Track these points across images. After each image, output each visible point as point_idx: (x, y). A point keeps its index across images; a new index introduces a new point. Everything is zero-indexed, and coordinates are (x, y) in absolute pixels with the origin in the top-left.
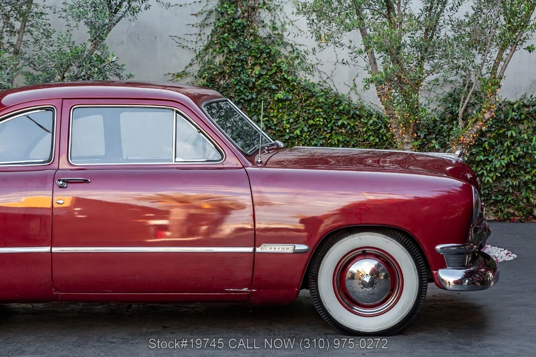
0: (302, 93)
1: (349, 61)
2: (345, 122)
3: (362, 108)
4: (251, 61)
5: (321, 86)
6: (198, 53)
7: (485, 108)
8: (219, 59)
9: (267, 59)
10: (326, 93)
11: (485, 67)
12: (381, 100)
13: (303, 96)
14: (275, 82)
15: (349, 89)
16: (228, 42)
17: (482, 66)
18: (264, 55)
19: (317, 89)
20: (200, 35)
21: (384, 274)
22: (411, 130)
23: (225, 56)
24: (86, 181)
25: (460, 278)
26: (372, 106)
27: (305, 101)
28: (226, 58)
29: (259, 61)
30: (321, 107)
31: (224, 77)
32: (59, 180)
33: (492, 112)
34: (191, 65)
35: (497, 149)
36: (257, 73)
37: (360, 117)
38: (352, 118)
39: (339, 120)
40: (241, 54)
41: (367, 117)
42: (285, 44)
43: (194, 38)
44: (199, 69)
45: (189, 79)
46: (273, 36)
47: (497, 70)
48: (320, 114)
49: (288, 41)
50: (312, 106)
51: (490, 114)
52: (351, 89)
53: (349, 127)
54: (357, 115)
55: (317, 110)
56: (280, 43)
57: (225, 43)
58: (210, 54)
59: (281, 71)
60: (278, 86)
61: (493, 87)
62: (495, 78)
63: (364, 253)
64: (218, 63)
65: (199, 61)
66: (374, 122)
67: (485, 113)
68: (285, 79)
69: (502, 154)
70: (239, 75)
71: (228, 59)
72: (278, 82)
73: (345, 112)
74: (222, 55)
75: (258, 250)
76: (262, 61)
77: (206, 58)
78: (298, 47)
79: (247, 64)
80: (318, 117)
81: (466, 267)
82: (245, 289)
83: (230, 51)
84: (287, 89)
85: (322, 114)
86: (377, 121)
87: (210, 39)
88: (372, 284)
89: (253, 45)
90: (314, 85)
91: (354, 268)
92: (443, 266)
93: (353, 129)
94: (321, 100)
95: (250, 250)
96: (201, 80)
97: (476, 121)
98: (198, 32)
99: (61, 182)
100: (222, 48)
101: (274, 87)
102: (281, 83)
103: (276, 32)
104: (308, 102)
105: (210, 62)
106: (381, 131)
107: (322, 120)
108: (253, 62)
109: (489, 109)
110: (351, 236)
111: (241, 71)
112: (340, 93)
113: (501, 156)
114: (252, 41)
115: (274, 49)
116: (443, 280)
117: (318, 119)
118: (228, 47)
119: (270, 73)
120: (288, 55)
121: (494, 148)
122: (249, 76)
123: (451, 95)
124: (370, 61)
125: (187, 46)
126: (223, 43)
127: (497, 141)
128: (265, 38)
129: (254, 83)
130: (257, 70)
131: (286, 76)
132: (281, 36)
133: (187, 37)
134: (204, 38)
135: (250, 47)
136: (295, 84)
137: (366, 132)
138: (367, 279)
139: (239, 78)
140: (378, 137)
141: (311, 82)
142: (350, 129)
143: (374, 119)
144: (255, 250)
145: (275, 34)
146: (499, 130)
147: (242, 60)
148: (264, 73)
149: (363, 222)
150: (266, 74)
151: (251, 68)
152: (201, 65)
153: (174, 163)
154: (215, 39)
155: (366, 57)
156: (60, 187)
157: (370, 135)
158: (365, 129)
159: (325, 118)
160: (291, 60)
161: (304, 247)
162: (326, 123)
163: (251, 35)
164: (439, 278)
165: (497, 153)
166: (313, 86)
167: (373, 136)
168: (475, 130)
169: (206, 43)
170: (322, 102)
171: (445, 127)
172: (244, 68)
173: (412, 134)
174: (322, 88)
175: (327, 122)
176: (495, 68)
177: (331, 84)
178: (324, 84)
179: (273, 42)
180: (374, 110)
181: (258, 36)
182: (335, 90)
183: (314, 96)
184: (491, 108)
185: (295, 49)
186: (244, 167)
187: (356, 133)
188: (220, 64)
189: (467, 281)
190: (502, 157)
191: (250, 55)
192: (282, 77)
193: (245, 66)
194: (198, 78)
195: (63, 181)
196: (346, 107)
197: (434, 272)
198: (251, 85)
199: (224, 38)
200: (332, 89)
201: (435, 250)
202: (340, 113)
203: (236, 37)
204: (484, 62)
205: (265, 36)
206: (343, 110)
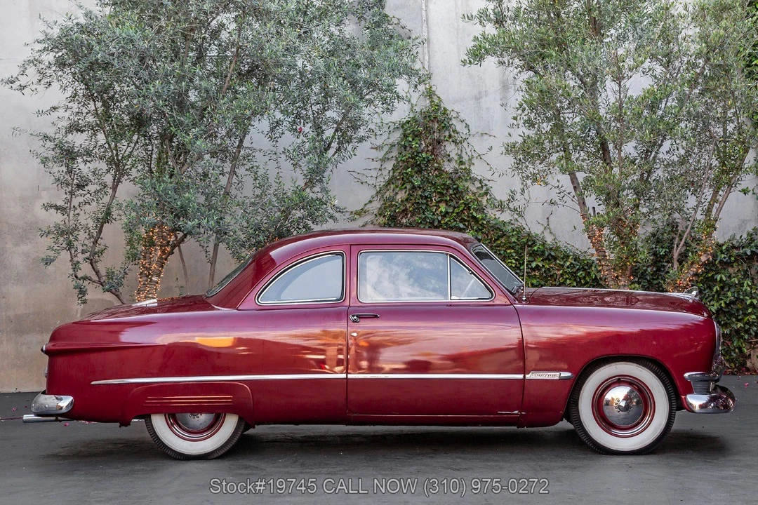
0: (492, 232)
1: (558, 202)
2: (539, 264)
3: (557, 249)
4: (435, 198)
5: (512, 224)
6: (378, 187)
7: (701, 251)
8: (401, 196)
9: (453, 196)
10: (519, 232)
11: (700, 208)
12: (592, 242)
13: (493, 235)
14: (462, 221)
15: (543, 228)
16: (413, 177)
17: (698, 208)
18: (451, 191)
19: (509, 228)
20: (380, 170)
21: (635, 401)
22: (628, 273)
23: (407, 193)
24: (376, 317)
25: (704, 402)
26: (568, 246)
27: (496, 240)
28: (408, 194)
29: (445, 198)
30: (513, 248)
31: (407, 214)
32: (353, 316)
33: (708, 254)
34: (370, 202)
35: (705, 294)
36: (444, 210)
37: (555, 258)
38: (546, 259)
39: (532, 262)
40: (425, 190)
41: (563, 259)
42: (473, 180)
43: (374, 174)
44: (379, 206)
45: (368, 218)
46: (460, 170)
47: (711, 211)
48: (512, 256)
49: (476, 176)
50: (503, 247)
51: (706, 257)
52: (545, 228)
53: (543, 270)
54: (552, 256)
55: (508, 251)
56: (468, 178)
57: (408, 179)
58: (391, 191)
59: (469, 208)
60: (464, 225)
61: (708, 230)
62: (710, 220)
63: (618, 381)
64: (400, 200)
65: (379, 198)
66: (571, 263)
67: (701, 255)
68: (473, 217)
69: (711, 300)
70: (423, 213)
71: (411, 195)
72: (465, 221)
73: (540, 253)
74: (404, 191)
75: (528, 376)
76: (448, 198)
77: (387, 195)
78: (486, 182)
79: (432, 200)
80: (510, 259)
81: (710, 393)
82: (516, 412)
83: (414, 188)
84: (475, 228)
85: (514, 255)
86: (574, 262)
87: (391, 174)
88: (627, 408)
89: (439, 181)
90: (504, 223)
91: (609, 396)
92: (691, 392)
93: (547, 272)
94: (514, 239)
95: (521, 376)
96: (381, 218)
97: (692, 263)
98: (379, 167)
99: (355, 317)
100: (404, 184)
101: (461, 226)
102: (468, 221)
103: (463, 167)
104: (499, 242)
105: (392, 199)
106: (579, 274)
107: (514, 261)
108: (437, 199)
109: (705, 252)
110: (608, 365)
111: (426, 208)
112: (532, 232)
113: (710, 302)
114: (437, 176)
115: (462, 185)
116: (691, 404)
117: (509, 261)
118: (412, 183)
119: (456, 210)
120: (476, 191)
121: (702, 293)
122: (434, 214)
123: (654, 235)
124: (578, 201)
125: (366, 182)
126: (405, 179)
127: (705, 286)
128: (451, 173)
129: (439, 222)
130: (443, 208)
131: (475, 214)
132: (468, 172)
133: (366, 172)
134: (385, 173)
135: (435, 183)
136: (485, 222)
137: (562, 275)
138: (623, 404)
139: (423, 216)
140: (575, 280)
141: (501, 220)
142: (545, 271)
143: (571, 260)
144: (524, 377)
145: (461, 169)
146: (707, 273)
147: (426, 197)
148: (451, 211)
149: (620, 352)
150: (453, 212)
151: (436, 206)
152: (382, 202)
153: (449, 300)
154: (397, 174)
155: (574, 197)
156: (354, 322)
157: (567, 278)
158: (561, 272)
159: (516, 260)
160: (479, 196)
161: (567, 374)
162: (518, 265)
163: (436, 170)
164: (687, 402)
165: (706, 299)
166: (504, 225)
167: (570, 279)
168: (692, 273)
169: (387, 178)
170: (514, 242)
171: (649, 270)
172: (428, 205)
173: (629, 277)
174: (513, 226)
175: (519, 263)
176: (709, 210)
177: (523, 222)
178: (516, 223)
179: (460, 177)
180: (571, 251)
181: (443, 171)
182: (528, 230)
183: (504, 235)
184: (707, 251)
185: (483, 184)
186: (512, 304)
187: (552, 276)
188: (402, 201)
189: (712, 405)
190: (712, 303)
191: (435, 191)
192: (470, 215)
193: (429, 203)
194: (378, 216)
195: (357, 316)
196: (540, 247)
197: (683, 397)
198: (436, 224)
199: (407, 173)
200: (524, 228)
201: (684, 378)
202: (533, 254)
203: (420, 172)
204: (699, 204)
205: (451, 171)
206: (537, 251)
